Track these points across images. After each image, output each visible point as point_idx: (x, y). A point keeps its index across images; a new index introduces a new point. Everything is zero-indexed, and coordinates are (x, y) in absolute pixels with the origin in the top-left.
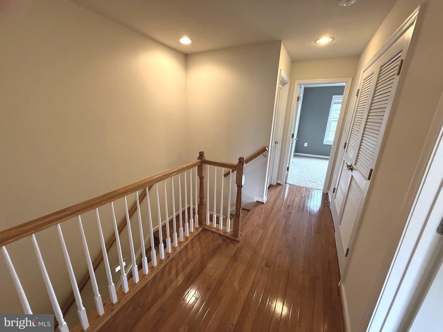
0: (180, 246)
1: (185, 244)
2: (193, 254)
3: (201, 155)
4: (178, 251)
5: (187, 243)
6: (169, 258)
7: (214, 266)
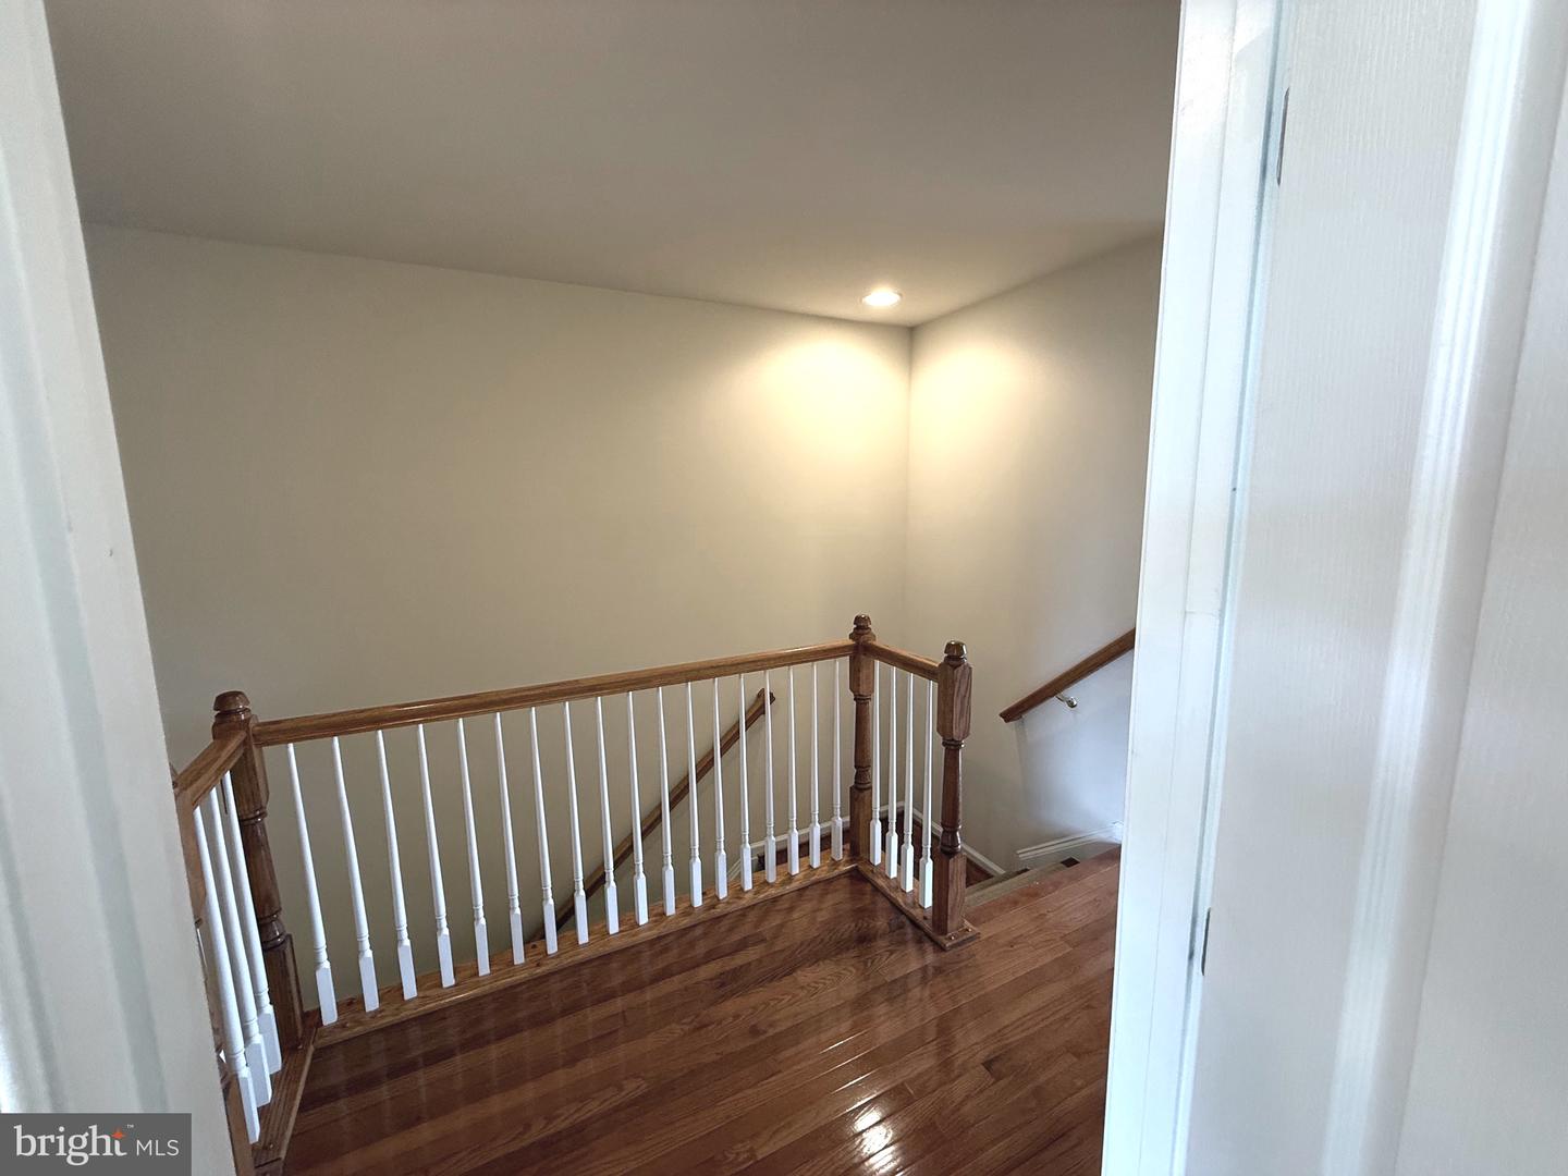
0: (757, 893)
1: (773, 892)
2: (782, 926)
3: (861, 625)
4: (743, 903)
5: (780, 891)
6: (713, 911)
7: (813, 985)
